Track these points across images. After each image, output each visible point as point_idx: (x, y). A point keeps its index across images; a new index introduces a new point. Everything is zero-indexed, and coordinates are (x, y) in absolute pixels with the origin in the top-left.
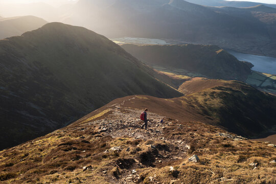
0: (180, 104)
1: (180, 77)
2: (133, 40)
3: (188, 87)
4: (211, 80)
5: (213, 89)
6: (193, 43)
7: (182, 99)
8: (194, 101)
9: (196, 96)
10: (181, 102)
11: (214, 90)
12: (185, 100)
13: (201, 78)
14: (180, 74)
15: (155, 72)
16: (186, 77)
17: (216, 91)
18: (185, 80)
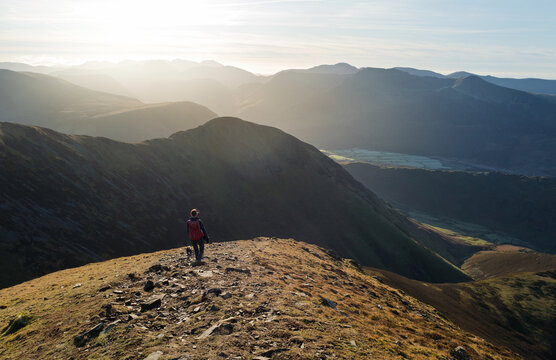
0: (457, 296)
1: (468, 240)
3: (485, 265)
4: (540, 255)
5: (541, 275)
7: (464, 289)
8: (489, 295)
9: (498, 286)
10: (458, 294)
11: (542, 278)
12: (469, 291)
13: (517, 248)
14: (467, 233)
15: (410, 223)
16: (482, 242)
17: (548, 279)
18: (479, 249)
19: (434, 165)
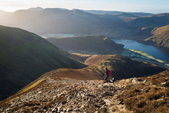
0: (88, 71)
1: (85, 55)
2: (53, 36)
3: (90, 61)
4: (103, 55)
5: (105, 60)
6: (90, 35)
7: (89, 68)
8: (96, 69)
9: (97, 66)
10: (88, 70)
11: (106, 61)
12: (90, 69)
13: (97, 55)
14: (84, 54)
16: (88, 55)
17: (107, 61)
18: (87, 57)
19: (72, 36)
